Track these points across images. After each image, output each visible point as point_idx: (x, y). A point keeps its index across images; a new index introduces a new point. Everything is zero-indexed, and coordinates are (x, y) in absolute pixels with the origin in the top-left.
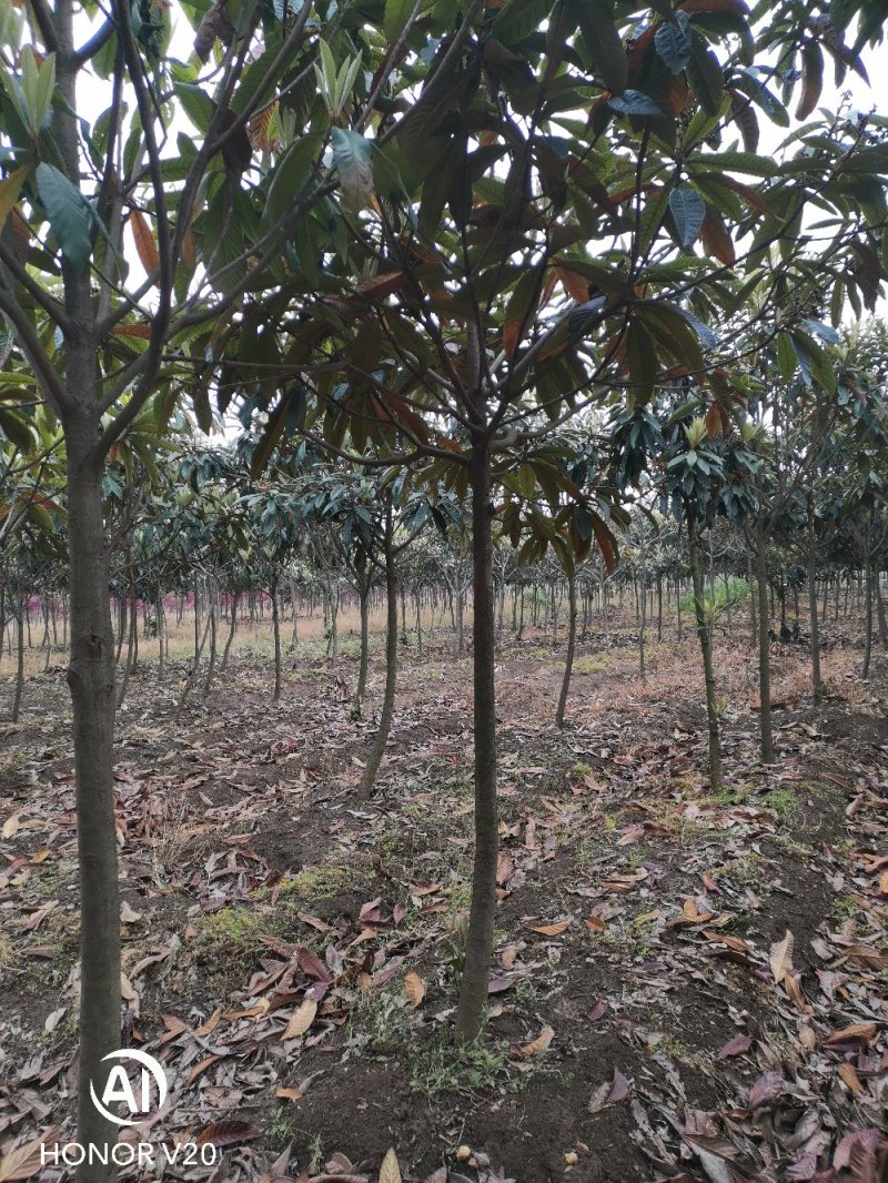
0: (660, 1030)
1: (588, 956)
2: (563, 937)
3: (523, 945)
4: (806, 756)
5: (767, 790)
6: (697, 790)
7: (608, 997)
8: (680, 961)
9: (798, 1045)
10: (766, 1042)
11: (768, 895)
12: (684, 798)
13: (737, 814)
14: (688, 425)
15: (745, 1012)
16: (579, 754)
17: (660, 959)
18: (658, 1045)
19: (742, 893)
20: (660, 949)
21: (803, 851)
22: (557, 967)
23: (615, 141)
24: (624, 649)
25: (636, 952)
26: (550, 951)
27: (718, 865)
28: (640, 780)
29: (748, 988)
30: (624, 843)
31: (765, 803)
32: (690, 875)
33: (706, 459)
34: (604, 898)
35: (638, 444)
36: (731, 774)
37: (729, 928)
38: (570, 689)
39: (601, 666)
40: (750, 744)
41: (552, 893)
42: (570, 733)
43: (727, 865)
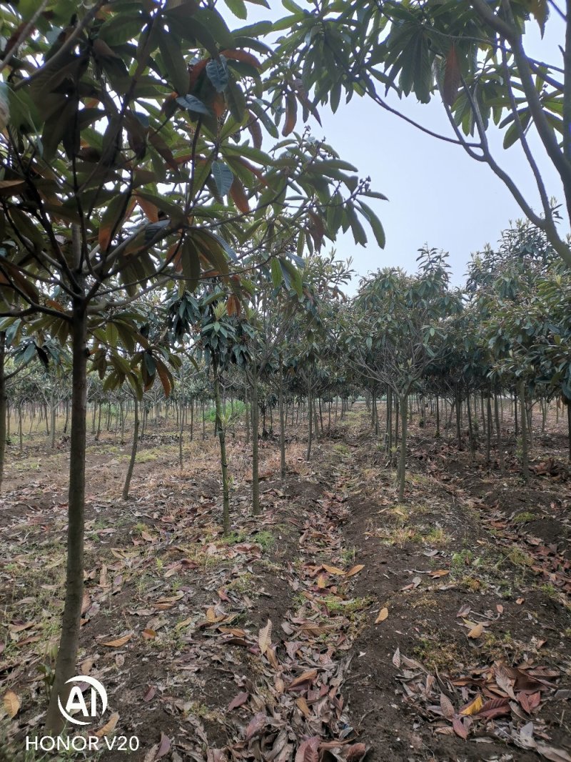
0: (191, 700)
1: (144, 656)
2: (127, 646)
3: (97, 656)
4: (277, 509)
5: (256, 532)
6: (215, 535)
7: (158, 683)
8: (205, 650)
9: (274, 692)
10: (256, 694)
11: (257, 598)
12: (207, 541)
13: (238, 548)
14: (215, 306)
15: (244, 677)
16: (139, 517)
17: (192, 651)
18: (190, 710)
19: (242, 599)
20: (191, 644)
21: (276, 568)
22: (122, 668)
23: (175, 124)
24: (169, 446)
25: (176, 649)
26: (117, 658)
27: (228, 583)
28: (179, 532)
29: (246, 661)
30: (169, 576)
31: (255, 540)
32: (211, 592)
33: (225, 328)
34: (155, 615)
35: (184, 315)
36: (235, 523)
37: (234, 623)
38: (134, 473)
39: (153, 457)
40: (246, 504)
41: (119, 616)
42: (132, 503)
43: (233, 582)
